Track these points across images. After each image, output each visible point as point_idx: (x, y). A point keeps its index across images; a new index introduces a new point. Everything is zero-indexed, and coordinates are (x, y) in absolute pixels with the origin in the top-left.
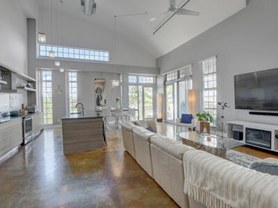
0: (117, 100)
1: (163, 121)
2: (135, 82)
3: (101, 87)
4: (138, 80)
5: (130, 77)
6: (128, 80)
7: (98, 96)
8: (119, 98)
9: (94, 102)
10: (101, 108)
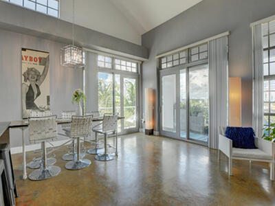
0: (77, 95)
1: (156, 133)
2: (109, 66)
3: (40, 69)
4: (113, 65)
5: (100, 58)
6: (96, 61)
7: (30, 87)
8: (80, 91)
9: (20, 100)
10: (33, 113)
